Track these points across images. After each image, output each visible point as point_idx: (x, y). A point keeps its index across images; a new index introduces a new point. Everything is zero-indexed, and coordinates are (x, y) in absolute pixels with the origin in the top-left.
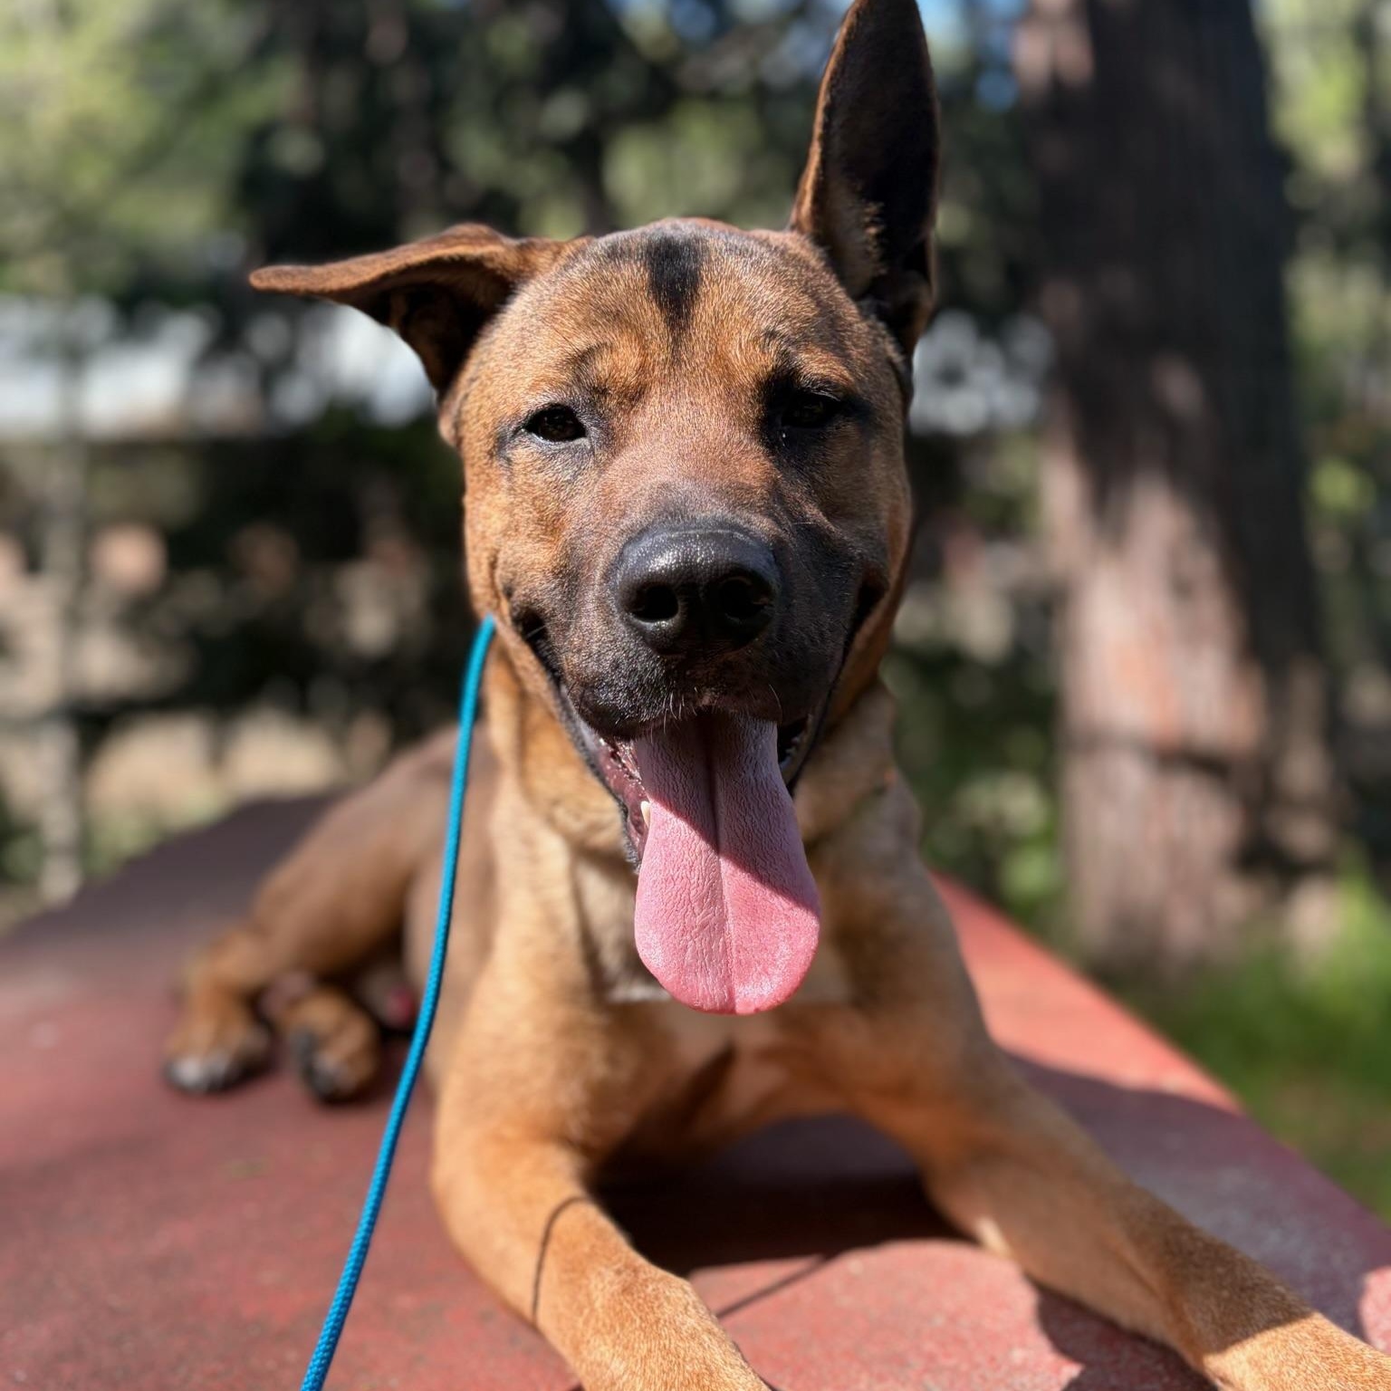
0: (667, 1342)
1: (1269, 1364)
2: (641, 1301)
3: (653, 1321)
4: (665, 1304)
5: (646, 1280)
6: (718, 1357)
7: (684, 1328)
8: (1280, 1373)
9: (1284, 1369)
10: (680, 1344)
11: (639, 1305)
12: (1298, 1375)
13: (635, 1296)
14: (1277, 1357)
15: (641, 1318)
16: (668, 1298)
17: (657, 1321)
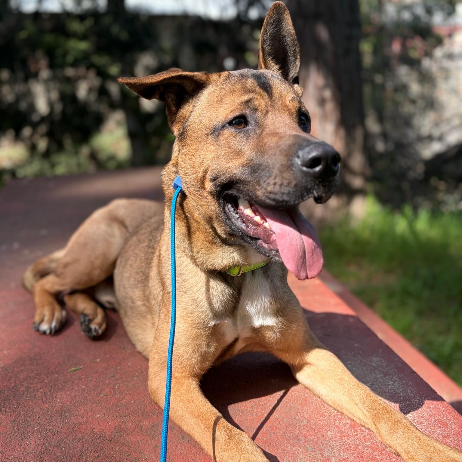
0: (245, 456)
1: (404, 445)
2: (235, 442)
3: (240, 449)
4: (242, 443)
5: (235, 434)
6: (260, 459)
7: (249, 450)
8: (407, 448)
9: (409, 447)
10: (249, 456)
11: (235, 443)
12: (413, 449)
13: (233, 440)
14: (406, 443)
15: (236, 448)
16: (242, 441)
17: (241, 449)
